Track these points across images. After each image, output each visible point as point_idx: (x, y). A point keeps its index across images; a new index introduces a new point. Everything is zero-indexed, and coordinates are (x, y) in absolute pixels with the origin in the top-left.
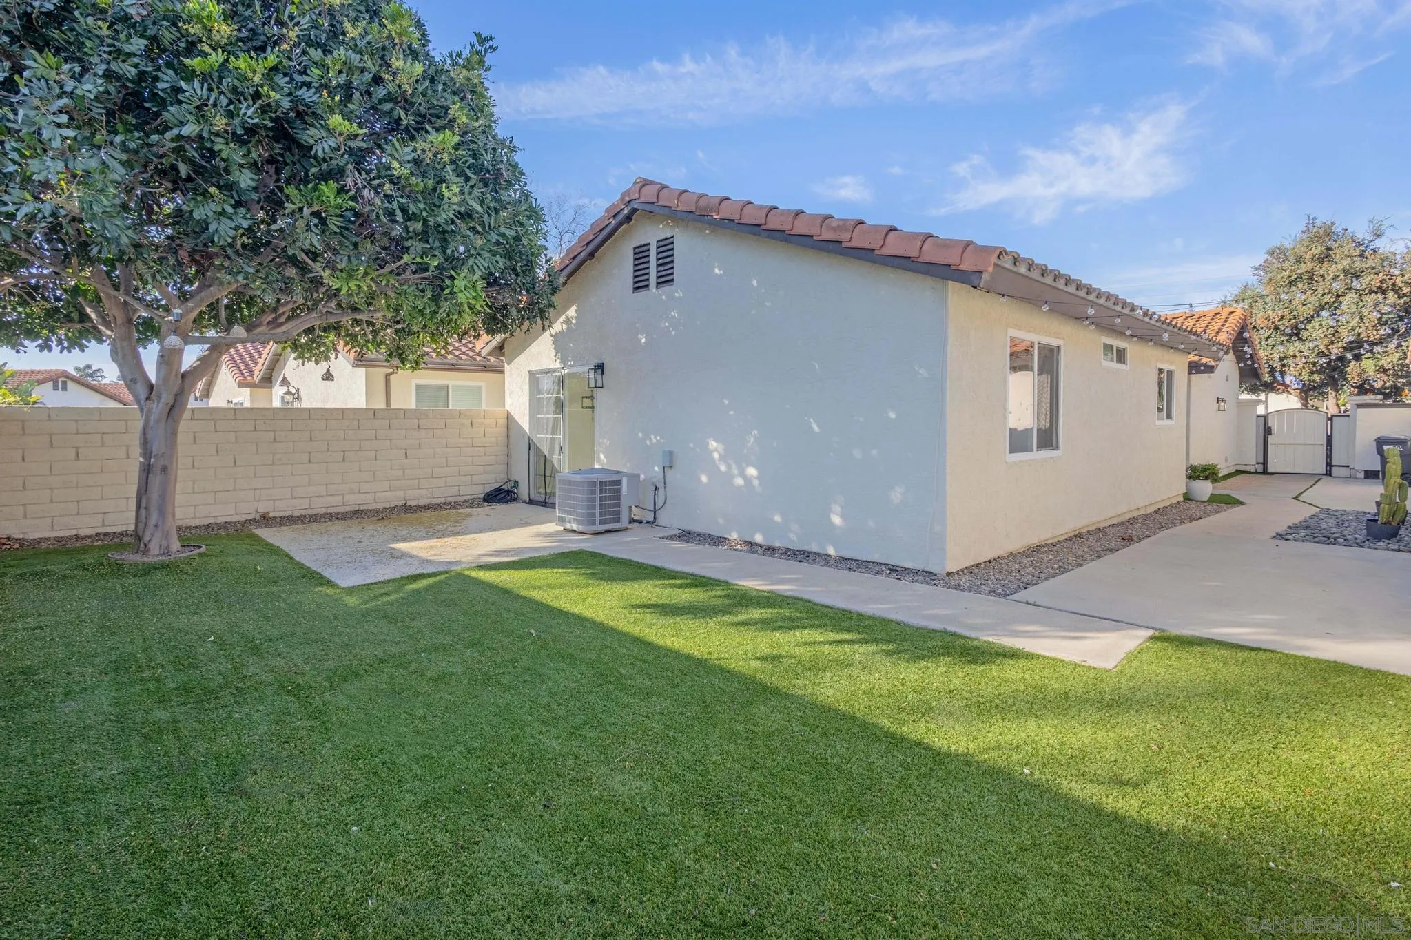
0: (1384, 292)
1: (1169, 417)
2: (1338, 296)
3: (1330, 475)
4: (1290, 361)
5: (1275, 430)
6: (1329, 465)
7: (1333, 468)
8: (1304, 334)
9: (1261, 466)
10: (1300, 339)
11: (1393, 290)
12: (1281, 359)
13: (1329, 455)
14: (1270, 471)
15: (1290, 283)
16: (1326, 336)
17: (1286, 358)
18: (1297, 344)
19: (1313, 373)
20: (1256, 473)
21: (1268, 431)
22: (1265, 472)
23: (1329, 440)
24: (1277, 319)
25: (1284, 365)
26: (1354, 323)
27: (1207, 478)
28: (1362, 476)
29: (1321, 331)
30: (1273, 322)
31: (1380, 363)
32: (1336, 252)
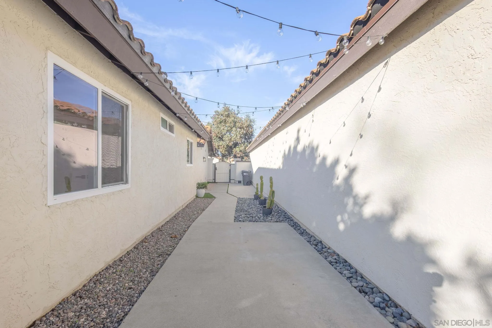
0: (241, 128)
1: (191, 163)
2: (231, 128)
3: (230, 182)
4: (220, 147)
5: (217, 168)
6: (230, 179)
7: (231, 180)
8: (224, 139)
9: (214, 180)
10: (223, 140)
11: (243, 128)
12: (218, 146)
13: (230, 177)
14: (216, 182)
15: (220, 122)
16: (229, 140)
17: (219, 146)
18: (222, 142)
19: (225, 151)
20: (213, 183)
21: (215, 169)
22: (215, 182)
23: (230, 170)
24: (217, 133)
25: (219, 148)
26: (235, 137)
27: (203, 188)
28: (237, 182)
29: (228, 138)
30: (216, 134)
31: (240, 149)
32: (231, 115)
